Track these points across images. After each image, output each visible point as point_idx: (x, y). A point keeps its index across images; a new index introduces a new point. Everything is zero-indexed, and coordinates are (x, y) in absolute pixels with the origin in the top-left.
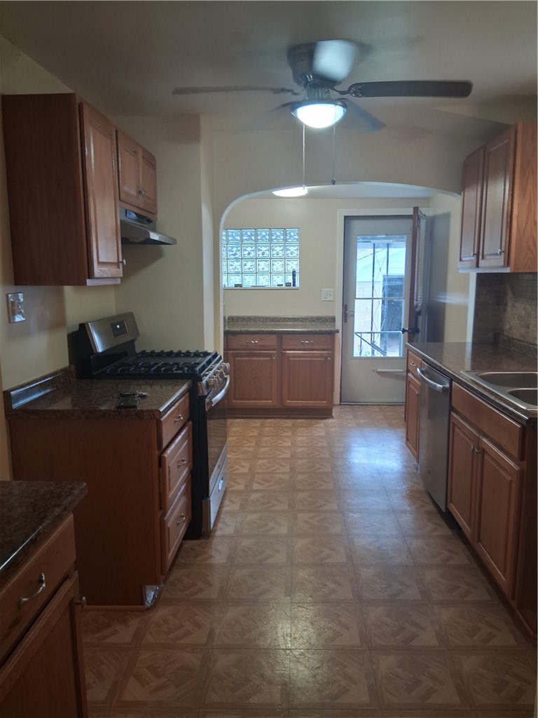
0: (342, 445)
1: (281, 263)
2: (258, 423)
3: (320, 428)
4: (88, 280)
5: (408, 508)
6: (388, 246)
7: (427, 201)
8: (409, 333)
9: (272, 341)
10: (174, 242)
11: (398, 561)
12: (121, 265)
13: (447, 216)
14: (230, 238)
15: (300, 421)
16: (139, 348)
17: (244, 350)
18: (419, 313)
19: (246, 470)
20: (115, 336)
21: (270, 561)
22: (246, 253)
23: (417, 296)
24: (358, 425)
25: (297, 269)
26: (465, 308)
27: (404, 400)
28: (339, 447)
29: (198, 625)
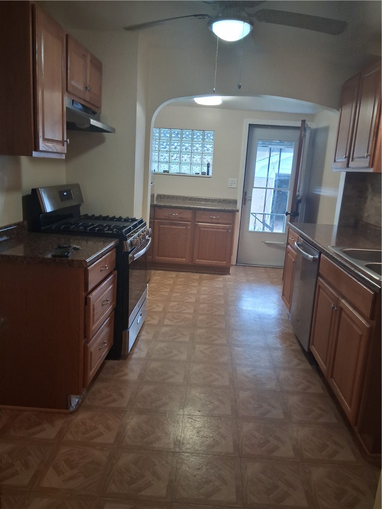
0: (235, 295)
1: (200, 157)
2: (173, 274)
3: (220, 281)
4: (34, 152)
5: (280, 346)
6: (281, 151)
7: (312, 116)
8: (291, 216)
9: (188, 215)
10: (112, 131)
11: (269, 387)
12: (65, 143)
13: (326, 129)
14: (162, 135)
15: (205, 275)
16: (83, 212)
17: (166, 219)
18: (300, 201)
19: (160, 309)
20: (62, 200)
21: (171, 380)
22: (173, 147)
23: (299, 189)
24: (248, 281)
25: (211, 161)
26: (335, 199)
27: (283, 265)
28: (232, 297)
29: (108, 428)
